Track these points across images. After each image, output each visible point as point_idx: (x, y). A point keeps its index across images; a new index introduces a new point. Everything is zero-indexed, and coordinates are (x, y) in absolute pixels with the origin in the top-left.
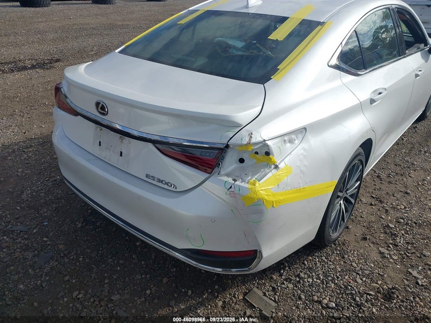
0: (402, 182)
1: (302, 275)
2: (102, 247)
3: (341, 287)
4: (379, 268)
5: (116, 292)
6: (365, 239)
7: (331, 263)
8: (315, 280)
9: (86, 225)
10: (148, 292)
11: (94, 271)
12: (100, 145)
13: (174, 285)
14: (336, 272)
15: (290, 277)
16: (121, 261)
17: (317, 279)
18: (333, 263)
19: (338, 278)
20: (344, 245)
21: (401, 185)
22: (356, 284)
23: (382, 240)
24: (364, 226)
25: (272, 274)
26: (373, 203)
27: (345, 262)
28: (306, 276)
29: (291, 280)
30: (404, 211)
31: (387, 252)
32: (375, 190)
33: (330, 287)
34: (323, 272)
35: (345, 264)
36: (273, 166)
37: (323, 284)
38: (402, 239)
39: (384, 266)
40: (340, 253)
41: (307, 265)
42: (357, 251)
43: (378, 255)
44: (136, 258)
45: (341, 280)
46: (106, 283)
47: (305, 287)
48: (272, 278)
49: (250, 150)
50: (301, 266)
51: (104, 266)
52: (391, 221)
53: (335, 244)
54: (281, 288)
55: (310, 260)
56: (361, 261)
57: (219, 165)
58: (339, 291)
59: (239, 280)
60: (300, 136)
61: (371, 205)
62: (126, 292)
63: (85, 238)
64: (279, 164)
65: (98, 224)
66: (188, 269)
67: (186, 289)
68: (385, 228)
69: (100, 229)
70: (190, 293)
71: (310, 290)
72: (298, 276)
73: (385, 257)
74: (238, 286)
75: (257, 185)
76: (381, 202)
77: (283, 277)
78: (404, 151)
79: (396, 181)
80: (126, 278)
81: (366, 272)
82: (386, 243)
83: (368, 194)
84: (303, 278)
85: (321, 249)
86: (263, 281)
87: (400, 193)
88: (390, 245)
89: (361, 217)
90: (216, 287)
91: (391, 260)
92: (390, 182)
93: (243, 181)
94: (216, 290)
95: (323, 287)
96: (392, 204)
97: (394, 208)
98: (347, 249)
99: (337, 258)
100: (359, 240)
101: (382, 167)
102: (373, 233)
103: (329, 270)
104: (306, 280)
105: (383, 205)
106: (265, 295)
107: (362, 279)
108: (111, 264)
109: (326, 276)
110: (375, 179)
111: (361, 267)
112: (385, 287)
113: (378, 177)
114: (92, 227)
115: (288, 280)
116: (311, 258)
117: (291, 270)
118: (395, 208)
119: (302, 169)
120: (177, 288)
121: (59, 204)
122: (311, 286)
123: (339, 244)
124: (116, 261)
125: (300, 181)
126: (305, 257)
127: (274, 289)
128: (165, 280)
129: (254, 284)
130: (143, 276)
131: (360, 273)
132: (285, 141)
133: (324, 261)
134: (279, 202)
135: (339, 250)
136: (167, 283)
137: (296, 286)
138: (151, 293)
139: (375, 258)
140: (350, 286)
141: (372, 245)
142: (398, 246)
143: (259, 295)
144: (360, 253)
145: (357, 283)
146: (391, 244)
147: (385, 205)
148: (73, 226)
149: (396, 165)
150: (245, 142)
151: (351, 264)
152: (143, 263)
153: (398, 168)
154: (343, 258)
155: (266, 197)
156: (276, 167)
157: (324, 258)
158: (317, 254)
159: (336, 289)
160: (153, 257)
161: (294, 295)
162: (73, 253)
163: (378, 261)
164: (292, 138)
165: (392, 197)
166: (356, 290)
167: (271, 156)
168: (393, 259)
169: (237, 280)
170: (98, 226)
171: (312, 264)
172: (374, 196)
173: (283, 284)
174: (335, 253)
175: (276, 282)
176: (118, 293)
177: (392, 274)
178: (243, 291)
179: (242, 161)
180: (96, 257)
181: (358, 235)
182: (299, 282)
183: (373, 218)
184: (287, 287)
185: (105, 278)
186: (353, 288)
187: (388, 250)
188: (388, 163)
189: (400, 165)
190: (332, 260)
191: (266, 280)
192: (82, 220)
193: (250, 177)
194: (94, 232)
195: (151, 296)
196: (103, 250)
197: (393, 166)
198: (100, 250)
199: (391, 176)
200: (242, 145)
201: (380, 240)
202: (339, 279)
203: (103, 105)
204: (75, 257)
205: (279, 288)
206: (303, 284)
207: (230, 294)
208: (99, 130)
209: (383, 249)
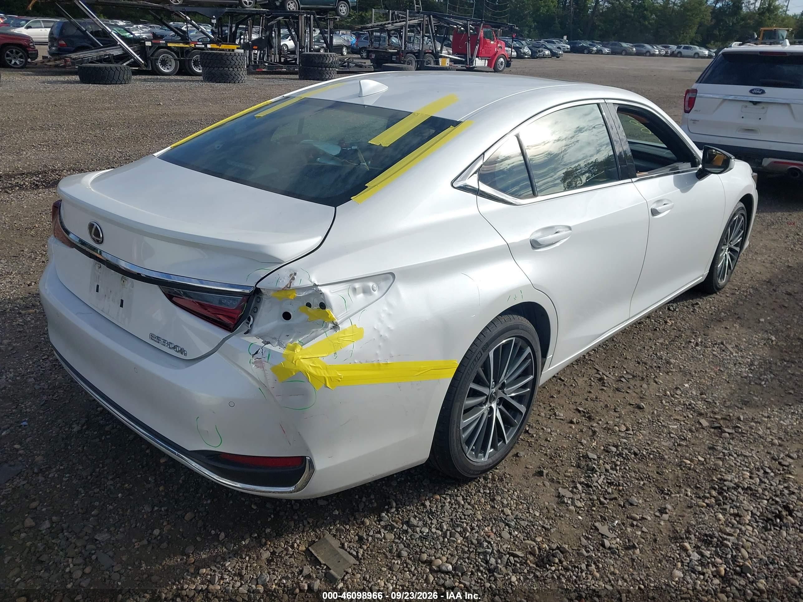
0: (638, 391)
1: (414, 521)
2: (103, 463)
3: (472, 543)
4: (547, 518)
5: (106, 530)
6: (540, 474)
7: (469, 507)
8: (434, 530)
9: (87, 429)
10: (156, 532)
11: (80, 497)
12: (97, 291)
13: (200, 523)
14: (473, 521)
15: (394, 524)
16: (126, 485)
17: (437, 529)
18: (473, 507)
19: (472, 529)
20: (501, 480)
21: (634, 394)
22: (499, 539)
23: (569, 477)
24: (546, 455)
25: (365, 517)
26: (575, 420)
27: (493, 507)
28: (421, 523)
29: (393, 527)
30: (623, 435)
31: (569, 494)
32: (587, 400)
33: (454, 541)
34: (452, 519)
35: (492, 510)
36: (331, 325)
37: (444, 536)
38: (603, 477)
39: (556, 516)
40: (490, 493)
41: (428, 508)
42: (521, 491)
43: (553, 498)
44: (153, 481)
45: (477, 532)
46: (93, 516)
47: (412, 539)
48: (363, 523)
49: (291, 297)
50: (418, 509)
51: (97, 490)
52: (594, 450)
53: (485, 479)
54: (373, 540)
55: (437, 500)
56: (521, 507)
57: (249, 320)
58: (466, 549)
59: (309, 523)
60: (384, 285)
61: (571, 422)
62: (121, 530)
63: (80, 449)
64: (341, 323)
65: (107, 428)
66: (231, 502)
67: (217, 530)
68: (580, 459)
69: (108, 437)
70: (222, 535)
71: (421, 544)
72: (408, 523)
73: (564, 502)
74: (303, 532)
75: (298, 350)
76: (590, 418)
77: (382, 523)
78: (661, 341)
79: (629, 388)
80: (127, 510)
81: (522, 523)
82: (573, 482)
83: (571, 406)
84: (414, 526)
85: (459, 485)
86: (348, 527)
87: (628, 407)
88: (578, 485)
89: (546, 440)
90: (268, 530)
91: (572, 508)
92: (618, 390)
93: (280, 344)
94: (266, 534)
95: (443, 541)
96: (607, 423)
97: (607, 429)
98: (504, 487)
99: (483, 500)
100: (530, 475)
101: (612, 365)
102: (557, 466)
103: (463, 517)
104: (418, 529)
105: (591, 423)
106: (342, 546)
107: (510, 533)
108: (110, 489)
109: (453, 524)
110: (593, 383)
111: (517, 516)
112: (545, 546)
113: (601, 379)
114: (96, 433)
115: (389, 528)
116: (438, 497)
117: (398, 514)
118: (609, 429)
119: (382, 333)
120: (205, 529)
121: (53, 395)
122: (423, 538)
123: (493, 479)
124: (119, 485)
125: (378, 352)
126: (431, 494)
127: (361, 539)
128: (188, 516)
129: (330, 530)
130: (156, 508)
131: (513, 524)
132: (354, 290)
133: (459, 503)
134: (338, 380)
135: (489, 488)
136: (191, 520)
137: (399, 538)
138: (160, 534)
139: (547, 503)
140: (487, 541)
141: (547, 483)
142: (591, 487)
143: (331, 546)
144: (524, 494)
145: (501, 537)
146: (581, 483)
147: (595, 425)
148: (67, 429)
149: (639, 363)
150: (282, 286)
151: (503, 511)
152: (161, 488)
153: (641, 368)
154: (493, 500)
155: (312, 370)
156: (336, 327)
157: (460, 499)
158: (450, 492)
159: (463, 545)
160: (181, 481)
161: (391, 551)
162: (54, 469)
163: (550, 508)
164: (369, 287)
165: (612, 413)
166: (495, 548)
167: (327, 310)
168: (576, 506)
169: (305, 522)
170: (107, 431)
171: (437, 507)
172: (581, 409)
173: (379, 532)
174: (482, 491)
175: (368, 528)
176: (109, 531)
177: (565, 528)
178: (310, 540)
179: (287, 316)
180: (89, 477)
181: (531, 467)
182: (406, 532)
183: (566, 443)
184: (384, 538)
185: (95, 508)
186: (491, 545)
187: (572, 492)
188: (626, 358)
189: (646, 364)
190: (473, 502)
191: (354, 525)
192: (83, 421)
193: (291, 340)
194: (98, 440)
195: (159, 538)
196: (103, 467)
197: (632, 364)
198: (99, 467)
199: (623, 379)
200: (279, 291)
201: (565, 476)
202: (474, 531)
203: (96, 227)
204: (56, 475)
205: (370, 539)
206: (411, 536)
207: (287, 542)
208: (97, 268)
209: (566, 490)
